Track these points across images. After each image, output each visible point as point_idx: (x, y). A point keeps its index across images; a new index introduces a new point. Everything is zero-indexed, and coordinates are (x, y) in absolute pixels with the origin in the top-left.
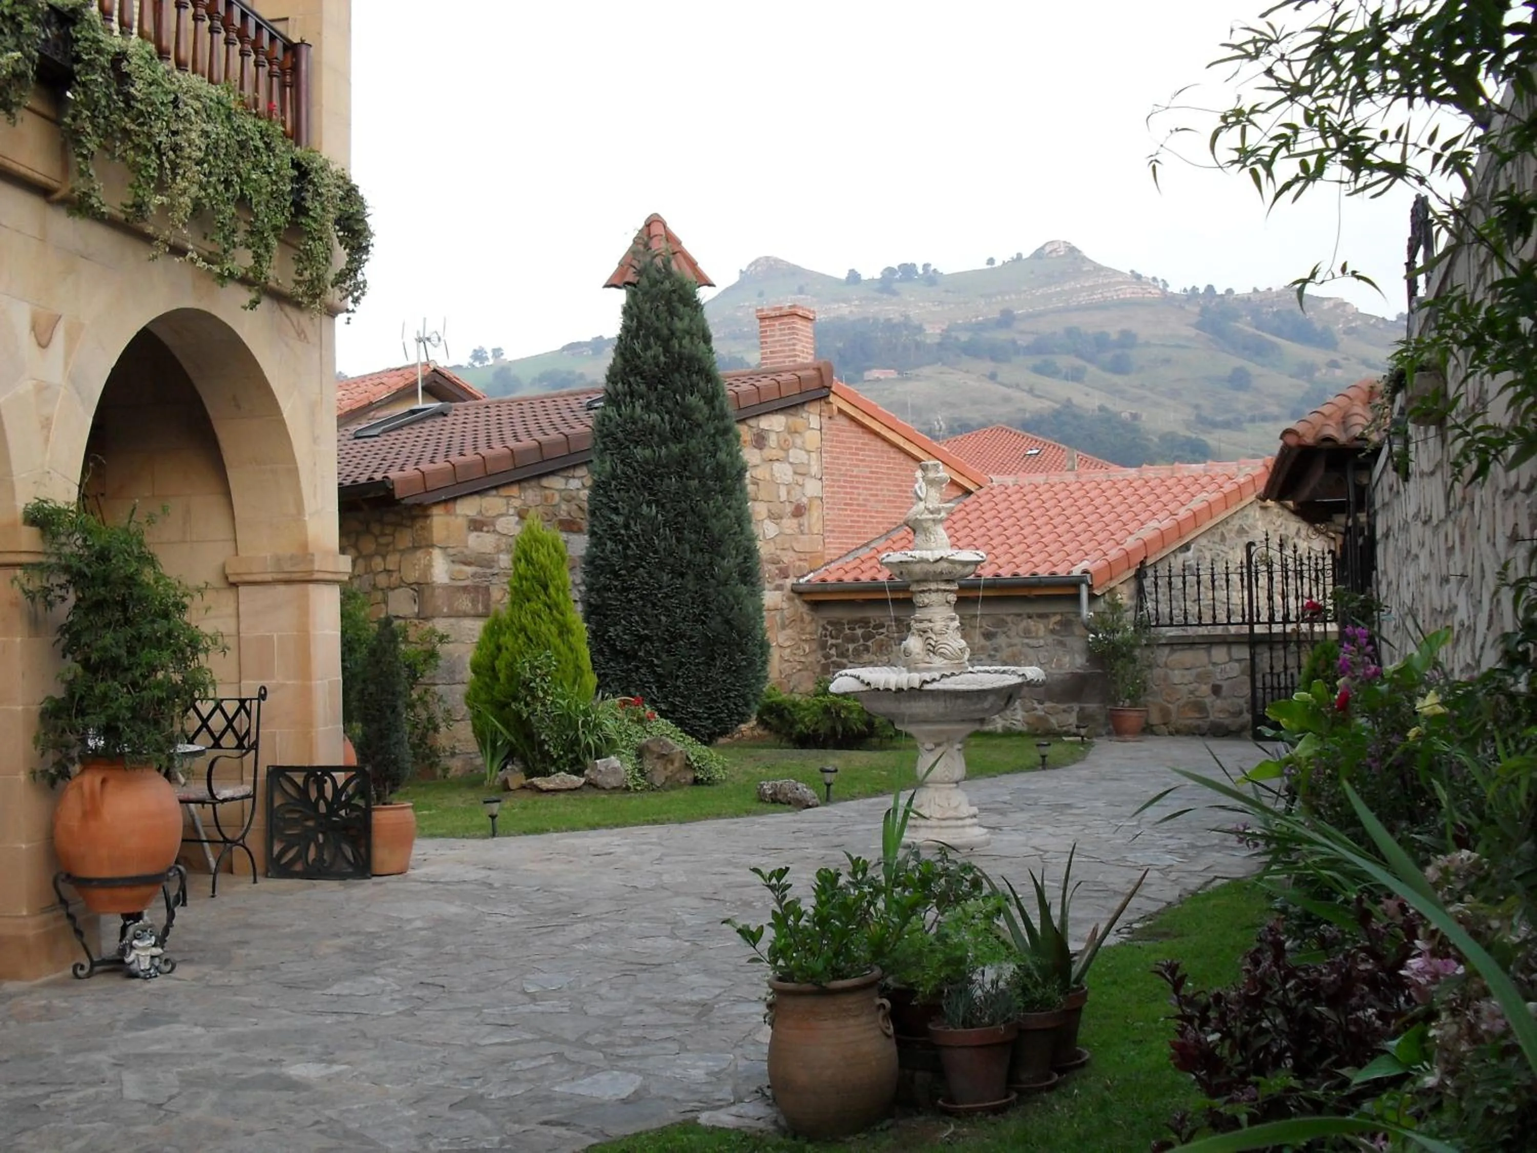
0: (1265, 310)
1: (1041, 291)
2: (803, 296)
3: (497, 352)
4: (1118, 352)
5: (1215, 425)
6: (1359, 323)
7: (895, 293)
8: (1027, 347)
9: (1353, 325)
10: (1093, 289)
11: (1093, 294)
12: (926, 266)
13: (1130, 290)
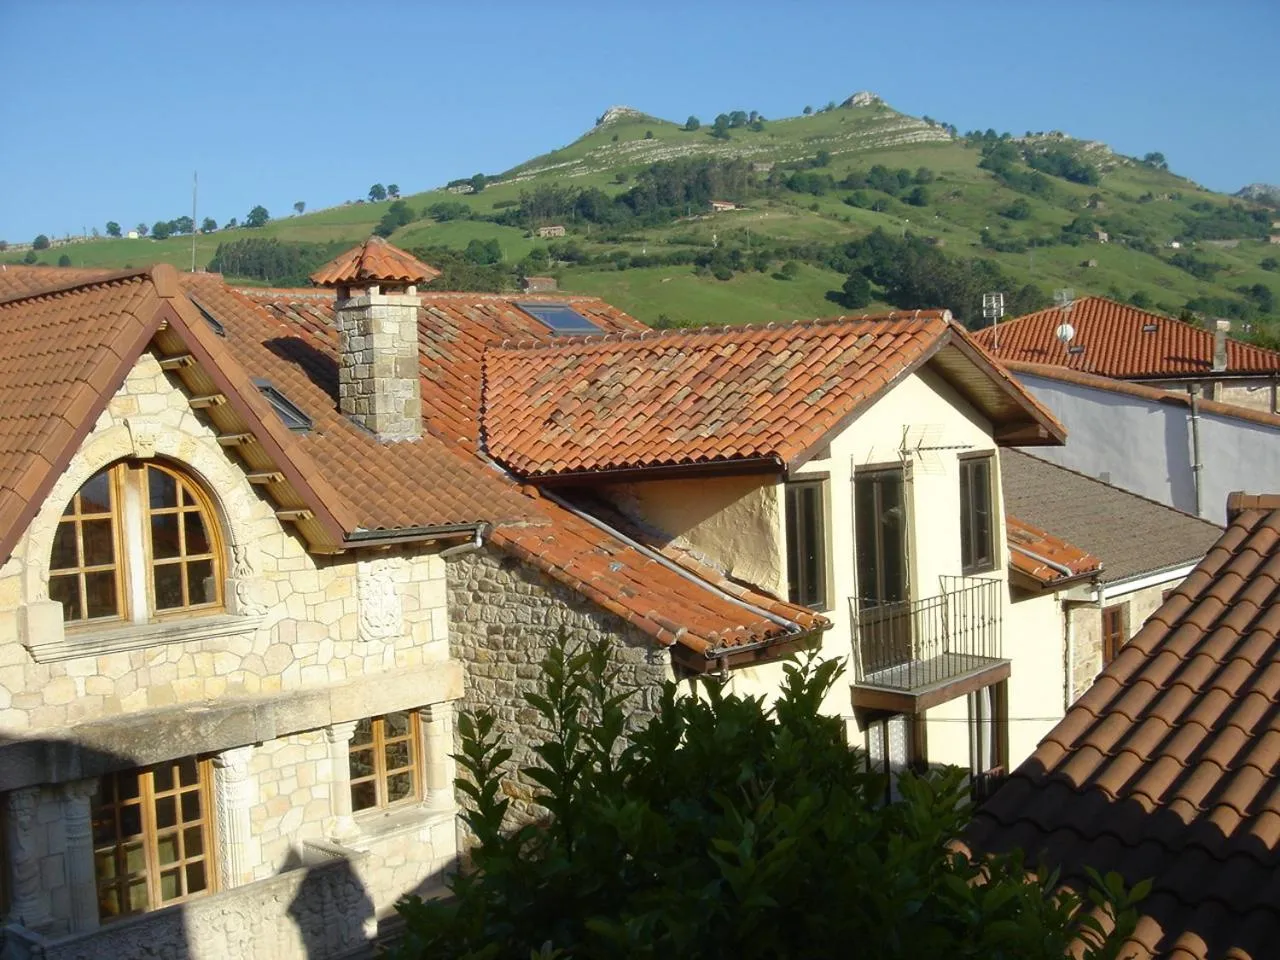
0: (1037, 152)
1: (850, 135)
2: (651, 140)
3: (393, 189)
4: (917, 186)
5: (999, 249)
6: (1115, 163)
7: (727, 138)
8: (842, 182)
9: (1111, 164)
10: (894, 134)
11: (895, 138)
12: (753, 114)
13: (926, 135)
